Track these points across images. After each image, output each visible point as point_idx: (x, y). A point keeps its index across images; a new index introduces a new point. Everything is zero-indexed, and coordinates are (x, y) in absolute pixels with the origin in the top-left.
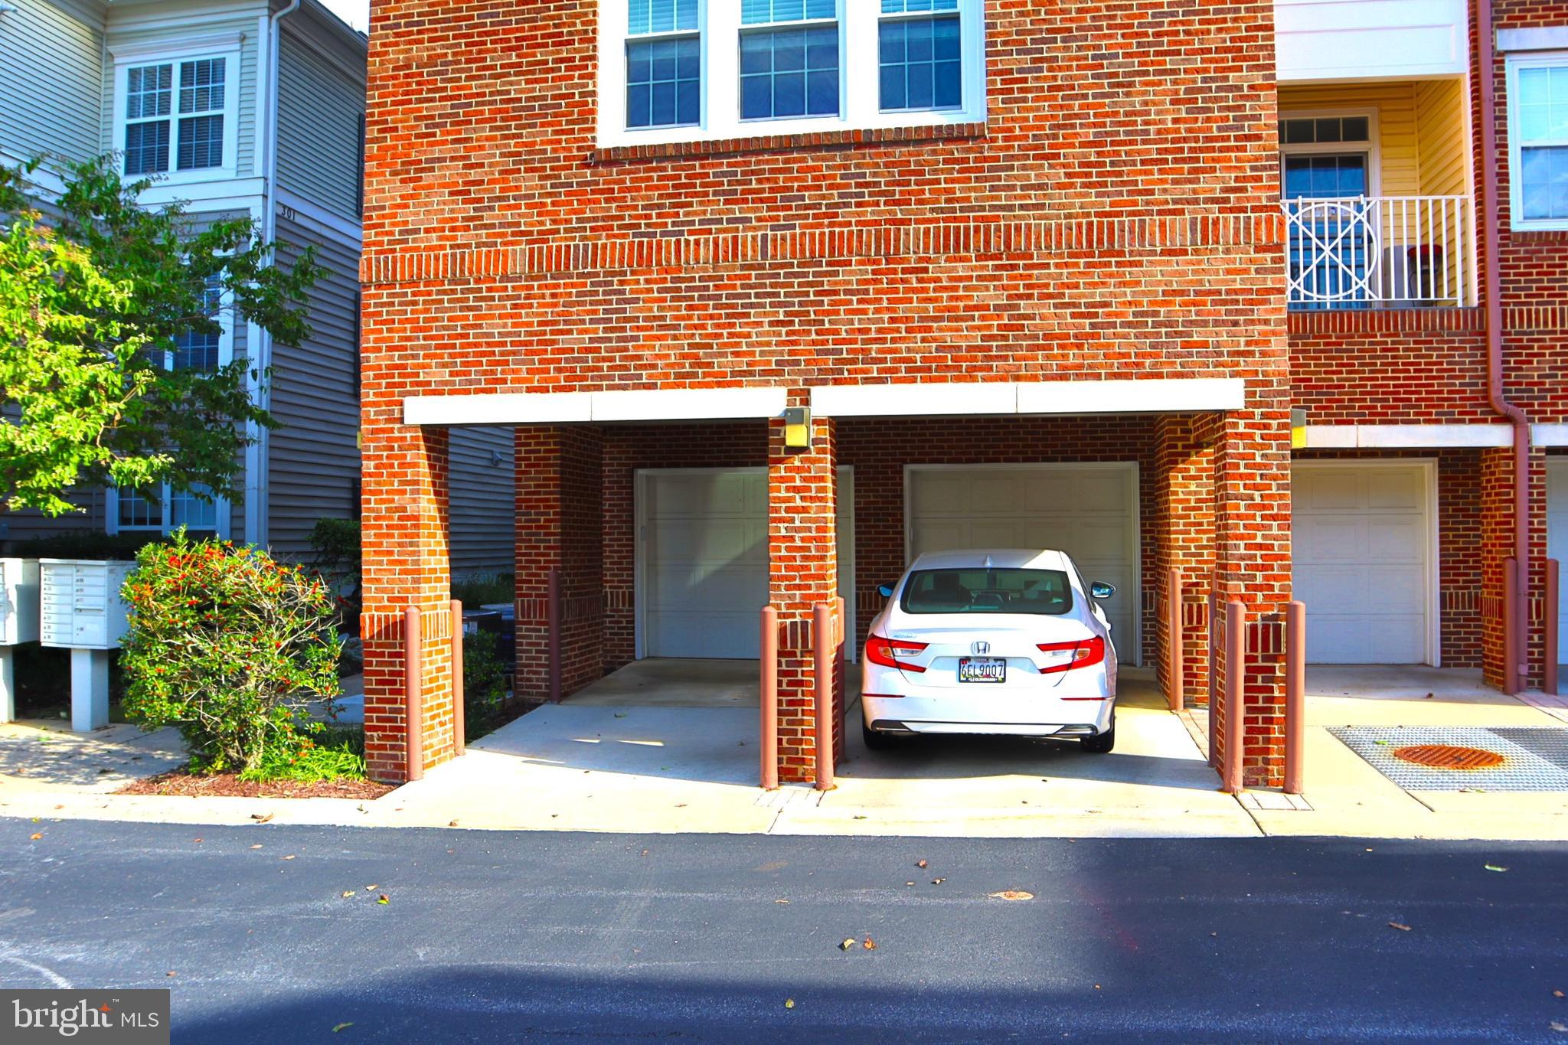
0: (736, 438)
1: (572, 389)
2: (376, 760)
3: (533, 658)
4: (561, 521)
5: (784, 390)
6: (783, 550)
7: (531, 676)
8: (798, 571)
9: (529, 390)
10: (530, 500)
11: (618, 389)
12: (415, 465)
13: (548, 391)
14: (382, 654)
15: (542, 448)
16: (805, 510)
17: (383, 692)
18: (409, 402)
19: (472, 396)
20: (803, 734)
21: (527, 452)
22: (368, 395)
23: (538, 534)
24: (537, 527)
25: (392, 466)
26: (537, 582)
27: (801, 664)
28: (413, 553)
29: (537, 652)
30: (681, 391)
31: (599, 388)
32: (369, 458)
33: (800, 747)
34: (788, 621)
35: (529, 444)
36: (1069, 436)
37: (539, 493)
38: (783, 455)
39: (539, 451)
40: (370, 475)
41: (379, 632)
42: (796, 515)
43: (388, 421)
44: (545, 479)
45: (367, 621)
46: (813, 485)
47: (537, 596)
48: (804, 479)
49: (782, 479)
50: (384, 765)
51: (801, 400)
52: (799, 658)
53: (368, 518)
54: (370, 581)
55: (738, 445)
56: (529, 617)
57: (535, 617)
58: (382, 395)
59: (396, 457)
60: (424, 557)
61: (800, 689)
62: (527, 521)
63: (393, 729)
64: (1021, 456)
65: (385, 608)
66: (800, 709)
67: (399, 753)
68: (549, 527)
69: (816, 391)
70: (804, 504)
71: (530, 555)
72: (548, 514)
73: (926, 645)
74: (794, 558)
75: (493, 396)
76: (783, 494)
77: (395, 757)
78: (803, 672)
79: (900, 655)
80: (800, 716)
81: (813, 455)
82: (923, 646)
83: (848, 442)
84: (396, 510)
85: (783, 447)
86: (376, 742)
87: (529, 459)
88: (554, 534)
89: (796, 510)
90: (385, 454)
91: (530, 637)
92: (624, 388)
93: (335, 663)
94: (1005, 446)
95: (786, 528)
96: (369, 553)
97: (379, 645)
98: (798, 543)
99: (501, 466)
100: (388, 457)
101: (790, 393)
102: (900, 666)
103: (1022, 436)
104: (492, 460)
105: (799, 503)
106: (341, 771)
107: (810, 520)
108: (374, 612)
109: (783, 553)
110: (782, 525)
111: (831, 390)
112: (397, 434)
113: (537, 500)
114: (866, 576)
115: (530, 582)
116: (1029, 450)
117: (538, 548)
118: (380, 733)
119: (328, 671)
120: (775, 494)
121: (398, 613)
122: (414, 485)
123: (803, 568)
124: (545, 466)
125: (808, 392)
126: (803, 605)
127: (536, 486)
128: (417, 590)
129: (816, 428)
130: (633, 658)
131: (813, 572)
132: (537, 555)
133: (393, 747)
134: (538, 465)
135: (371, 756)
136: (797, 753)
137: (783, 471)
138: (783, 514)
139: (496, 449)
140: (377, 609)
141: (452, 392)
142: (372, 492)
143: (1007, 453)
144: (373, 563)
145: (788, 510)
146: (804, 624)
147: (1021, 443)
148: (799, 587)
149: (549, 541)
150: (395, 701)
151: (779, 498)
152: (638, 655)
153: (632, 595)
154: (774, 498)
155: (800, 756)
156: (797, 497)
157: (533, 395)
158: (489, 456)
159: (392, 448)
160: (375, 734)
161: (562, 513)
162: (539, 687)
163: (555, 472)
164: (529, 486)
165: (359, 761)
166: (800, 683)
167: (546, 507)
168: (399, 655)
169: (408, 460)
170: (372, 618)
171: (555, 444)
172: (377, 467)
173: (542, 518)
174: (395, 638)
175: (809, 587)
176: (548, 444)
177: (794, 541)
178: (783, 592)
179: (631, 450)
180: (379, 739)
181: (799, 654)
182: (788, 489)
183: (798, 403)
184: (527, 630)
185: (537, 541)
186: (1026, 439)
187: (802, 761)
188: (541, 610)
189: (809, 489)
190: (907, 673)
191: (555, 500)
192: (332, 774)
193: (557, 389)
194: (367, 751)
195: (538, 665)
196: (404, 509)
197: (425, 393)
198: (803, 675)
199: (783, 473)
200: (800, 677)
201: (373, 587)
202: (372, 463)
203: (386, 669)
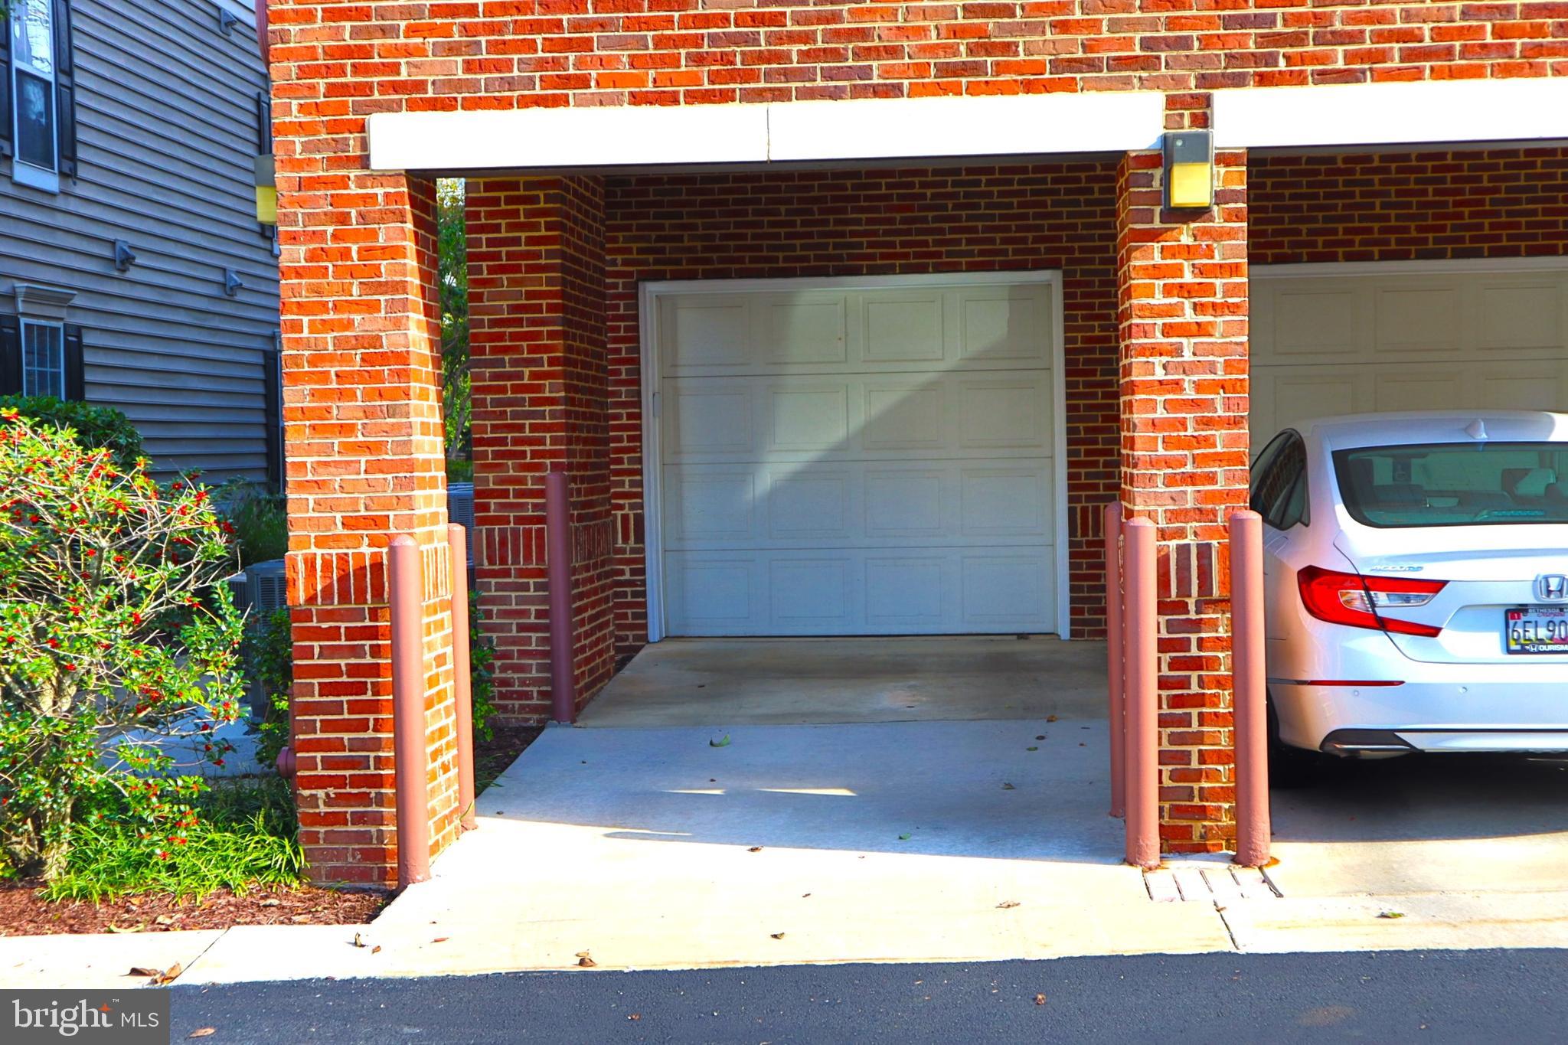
0: (837, 222)
1: (725, 97)
2: (322, 845)
3: (514, 641)
4: (565, 375)
5: (1158, 98)
6: (1160, 408)
7: (509, 674)
8: (1189, 447)
9: (636, 99)
10: (500, 337)
11: (823, 97)
12: (395, 252)
13: (676, 102)
14: (333, 634)
15: (523, 235)
16: (1201, 329)
17: (337, 708)
18: (379, 124)
19: (515, 112)
20: (1202, 761)
21: (491, 243)
22: (288, 111)
23: (520, 402)
24: (516, 389)
25: (345, 254)
26: (520, 494)
27: (1196, 625)
28: (395, 429)
29: (522, 628)
30: (950, 100)
31: (782, 95)
32: (293, 238)
33: (1196, 786)
34: (1173, 544)
35: (496, 228)
36: (1466, 210)
37: (518, 322)
38: (1157, 224)
39: (516, 241)
40: (298, 273)
41: (327, 591)
42: (1184, 340)
43: (334, 162)
44: (530, 295)
45: (301, 567)
46: (1218, 282)
47: (519, 520)
48: (1201, 271)
49: (1157, 272)
50: (340, 855)
51: (1194, 117)
52: (1193, 616)
53: (296, 360)
54: (302, 486)
55: (842, 235)
56: (503, 561)
57: (516, 561)
58: (318, 108)
59: (355, 236)
60: (417, 437)
61: (1194, 676)
62: (495, 377)
63: (356, 781)
64: (1376, 250)
65: (337, 539)
66: (1195, 712)
67: (373, 829)
68: (539, 388)
69: (1223, 99)
70: (1201, 319)
71: (502, 441)
72: (538, 362)
73: (1444, 583)
74: (1183, 424)
75: (560, 111)
76: (1159, 299)
77: (365, 837)
78: (1200, 641)
79: (1385, 604)
80: (1195, 726)
81: (1218, 222)
82: (1436, 586)
83: (1051, 228)
84: (359, 342)
85: (1158, 209)
86: (323, 809)
87: (496, 256)
88: (551, 401)
89: (1184, 330)
90: (330, 229)
91: (505, 600)
92: (835, 95)
93: (234, 653)
94: (1347, 231)
95: (1165, 367)
96: (299, 430)
97: (325, 616)
98: (1190, 394)
99: (241, 297)
100: (336, 236)
101: (1172, 102)
102: (1384, 625)
103: (1378, 211)
104: (224, 285)
105: (1189, 316)
106: (252, 871)
107: (1211, 349)
108: (313, 549)
109: (1160, 413)
110: (1158, 361)
111: (1252, 96)
112: (353, 190)
113: (514, 337)
114: (1088, 476)
115: (504, 494)
116: (1393, 237)
117: (520, 428)
118: (332, 791)
119: (224, 672)
120: (1144, 301)
121: (366, 550)
122: (396, 291)
123: (1199, 441)
124: (531, 269)
125: (1207, 101)
126: (1201, 513)
127: (514, 309)
128: (409, 503)
129: (1223, 170)
130: (645, 638)
131: (1219, 449)
132: (517, 442)
133: (359, 819)
134: (516, 269)
135: (313, 837)
136: (1191, 798)
137: (1157, 255)
138: (1159, 339)
139: (232, 266)
140: (320, 542)
141: (471, 104)
142: (301, 308)
143: (1351, 243)
144: (309, 450)
145: (1168, 330)
146: (1204, 551)
147: (1376, 225)
148: (1192, 479)
149: (542, 415)
150: (363, 726)
151: (1151, 307)
152: (654, 632)
153: (640, 520)
154: (1142, 307)
155: (1196, 802)
156: (1188, 304)
157: (645, 109)
158: (219, 278)
159: (344, 219)
160: (321, 793)
161: (565, 362)
162: (527, 695)
163: (550, 282)
164: (498, 310)
165: (288, 849)
166: (1197, 664)
167: (532, 350)
168: (372, 633)
169: (381, 241)
170: (310, 563)
171: (549, 227)
172: (312, 256)
173: (527, 371)
174: (361, 598)
175: (1211, 479)
176: (535, 227)
177: (1182, 390)
178: (1162, 489)
179: (635, 246)
180: (329, 802)
181: (1192, 607)
182: (1168, 291)
183: (1187, 121)
184: (500, 587)
185: (515, 415)
186: (1387, 218)
187: (1202, 812)
188: (528, 547)
189: (1210, 290)
190: (1402, 639)
191: (552, 335)
192: (236, 877)
193: (693, 98)
194: (302, 828)
195: (523, 654)
196: (375, 341)
197: (413, 106)
198: (1200, 648)
199: (1158, 259)
200: (1194, 652)
201: (311, 498)
202: (302, 250)
203: (343, 662)
